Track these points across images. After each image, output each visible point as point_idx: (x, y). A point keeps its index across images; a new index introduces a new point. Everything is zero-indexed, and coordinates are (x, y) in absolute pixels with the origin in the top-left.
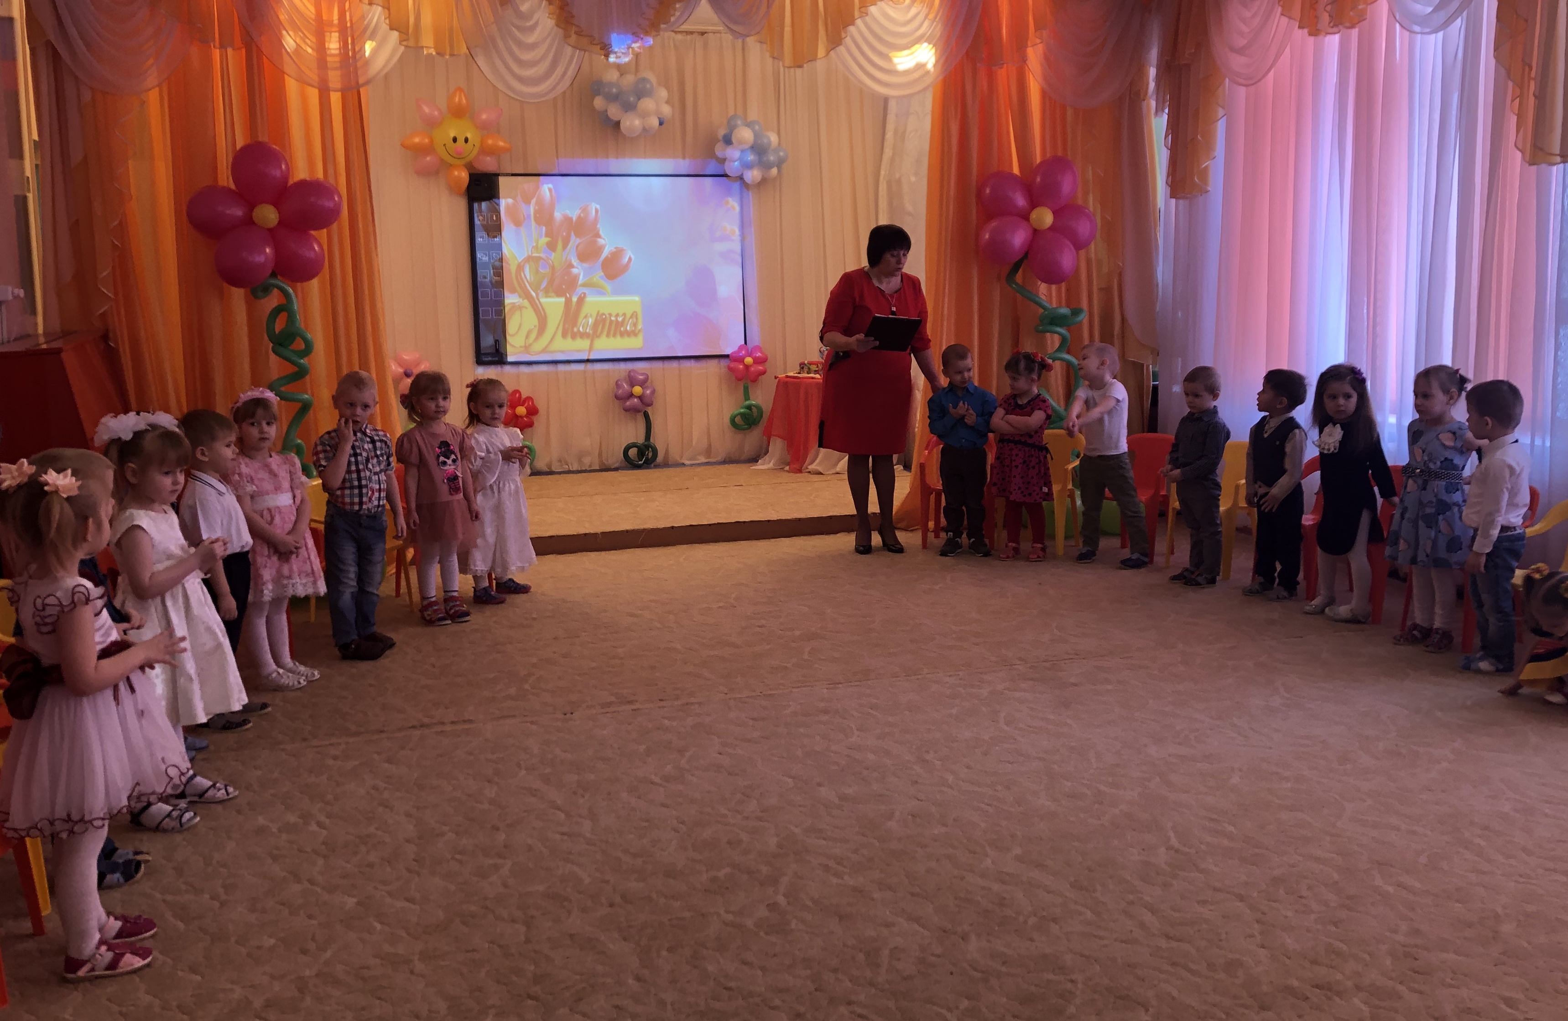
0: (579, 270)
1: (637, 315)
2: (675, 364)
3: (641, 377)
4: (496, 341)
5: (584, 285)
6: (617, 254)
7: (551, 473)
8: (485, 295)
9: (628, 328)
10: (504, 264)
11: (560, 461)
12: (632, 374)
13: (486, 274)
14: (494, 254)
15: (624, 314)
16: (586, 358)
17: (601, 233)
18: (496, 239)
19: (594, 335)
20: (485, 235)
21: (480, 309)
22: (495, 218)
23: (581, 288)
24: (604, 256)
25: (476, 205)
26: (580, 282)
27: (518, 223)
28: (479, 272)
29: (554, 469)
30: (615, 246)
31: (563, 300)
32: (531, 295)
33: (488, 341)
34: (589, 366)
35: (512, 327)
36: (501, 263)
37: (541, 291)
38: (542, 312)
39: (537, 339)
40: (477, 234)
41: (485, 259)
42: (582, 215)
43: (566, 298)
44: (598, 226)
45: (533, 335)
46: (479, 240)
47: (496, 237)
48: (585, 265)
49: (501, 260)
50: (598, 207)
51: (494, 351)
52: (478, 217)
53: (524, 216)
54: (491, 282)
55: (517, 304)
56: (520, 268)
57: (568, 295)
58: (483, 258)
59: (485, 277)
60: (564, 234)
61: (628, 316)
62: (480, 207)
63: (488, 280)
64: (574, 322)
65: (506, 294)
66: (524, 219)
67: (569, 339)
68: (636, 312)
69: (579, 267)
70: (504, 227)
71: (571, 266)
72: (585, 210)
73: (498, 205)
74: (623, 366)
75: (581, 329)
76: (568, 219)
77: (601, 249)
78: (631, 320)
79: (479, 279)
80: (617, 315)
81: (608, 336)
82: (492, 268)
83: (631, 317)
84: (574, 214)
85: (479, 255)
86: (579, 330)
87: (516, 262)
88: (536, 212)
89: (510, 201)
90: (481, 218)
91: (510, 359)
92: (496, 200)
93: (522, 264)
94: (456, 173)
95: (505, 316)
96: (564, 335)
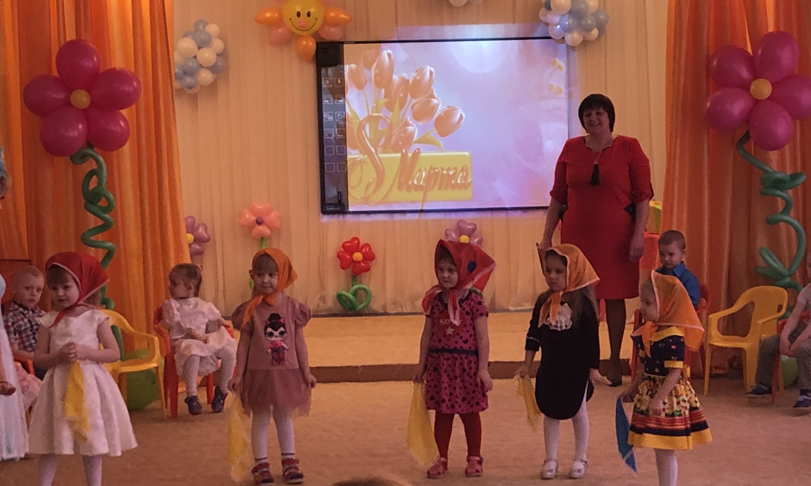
0: (414, 128)
1: (467, 169)
2: (502, 215)
3: (470, 227)
4: (339, 193)
5: (418, 142)
6: (449, 113)
7: (386, 314)
8: (330, 150)
9: (459, 182)
10: (347, 123)
11: (395, 303)
12: (461, 224)
13: (331, 132)
14: (339, 114)
15: (455, 168)
16: (420, 208)
17: (435, 93)
18: (340, 101)
19: (425, 189)
20: (331, 97)
21: (326, 164)
22: (339, 82)
23: (415, 145)
24: (436, 116)
25: (323, 71)
26: (415, 139)
27: (360, 86)
28: (325, 130)
29: (389, 311)
30: (448, 105)
31: (399, 155)
32: (371, 151)
33: (332, 193)
34: (423, 216)
35: (353, 180)
36: (344, 122)
37: (379, 147)
38: (381, 166)
39: (375, 191)
40: (323, 96)
41: (331, 118)
42: (418, 77)
43: (402, 154)
44: (432, 88)
45: (372, 188)
46: (325, 102)
47: (340, 99)
48: (420, 123)
49: (345, 120)
50: (432, 69)
51: (337, 202)
52: (325, 80)
53: (365, 79)
54: (335, 138)
55: (358, 159)
56: (361, 126)
57: (404, 151)
58: (329, 118)
59: (330, 135)
60: (401, 95)
61: (460, 169)
62: (327, 71)
63: (333, 137)
64: (410, 177)
65: (349, 150)
66: (366, 82)
67: (404, 192)
68: (466, 166)
69: (414, 125)
70: (347, 90)
71: (407, 124)
72: (420, 72)
73: (343, 70)
74: (454, 216)
75: (415, 182)
76: (405, 81)
77: (434, 108)
78: (461, 174)
79: (325, 137)
80: (449, 169)
81: (440, 188)
82: (336, 127)
83: (461, 171)
84: (410, 76)
85: (325, 116)
86: (413, 183)
87: (358, 121)
88: (376, 75)
89: (353, 66)
90: (327, 82)
91: (351, 209)
92: (342, 66)
93: (363, 122)
94: (304, 43)
95: (347, 170)
96: (400, 188)
